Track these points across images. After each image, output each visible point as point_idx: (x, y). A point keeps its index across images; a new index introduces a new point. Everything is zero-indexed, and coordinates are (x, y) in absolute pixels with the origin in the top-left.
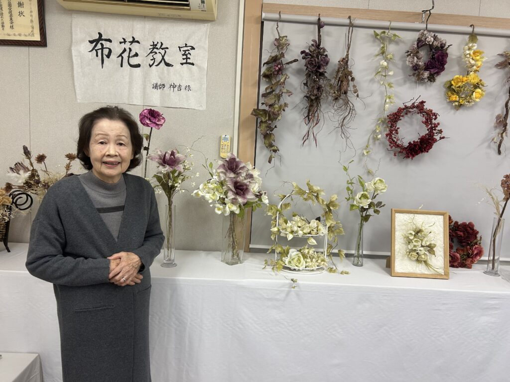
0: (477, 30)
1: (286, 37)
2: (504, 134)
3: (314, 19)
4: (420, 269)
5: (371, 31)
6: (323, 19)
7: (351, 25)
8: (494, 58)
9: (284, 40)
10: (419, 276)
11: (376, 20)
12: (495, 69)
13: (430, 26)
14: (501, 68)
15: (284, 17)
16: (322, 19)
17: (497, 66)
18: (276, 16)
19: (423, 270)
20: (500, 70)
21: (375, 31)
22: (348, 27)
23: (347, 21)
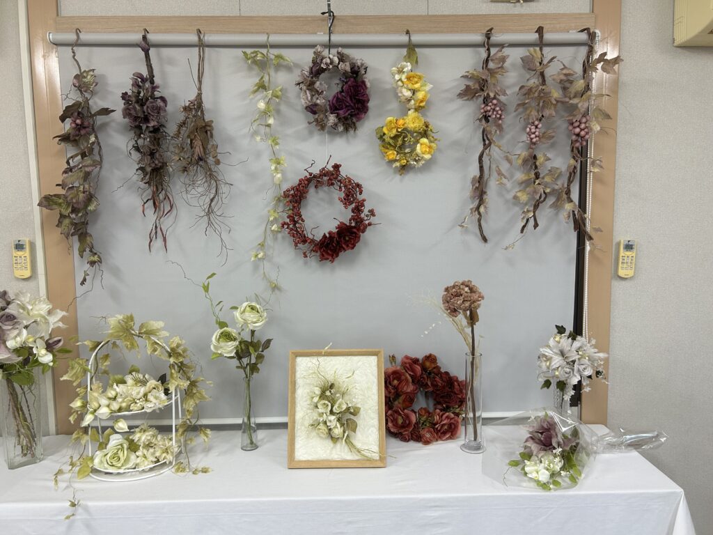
0: (416, 38)
1: (93, 70)
2: (482, 209)
3: (137, 37)
4: (340, 452)
5: (239, 52)
6: (152, 37)
7: (201, 45)
8: (455, 84)
9: (89, 77)
10: (333, 465)
11: (252, 33)
12: (460, 102)
13: (336, 38)
14: (468, 99)
15: (84, 37)
16: (150, 37)
17: (461, 95)
18: (71, 37)
19: (343, 454)
20: (468, 102)
21: (245, 53)
22: (197, 49)
23: (193, 38)
